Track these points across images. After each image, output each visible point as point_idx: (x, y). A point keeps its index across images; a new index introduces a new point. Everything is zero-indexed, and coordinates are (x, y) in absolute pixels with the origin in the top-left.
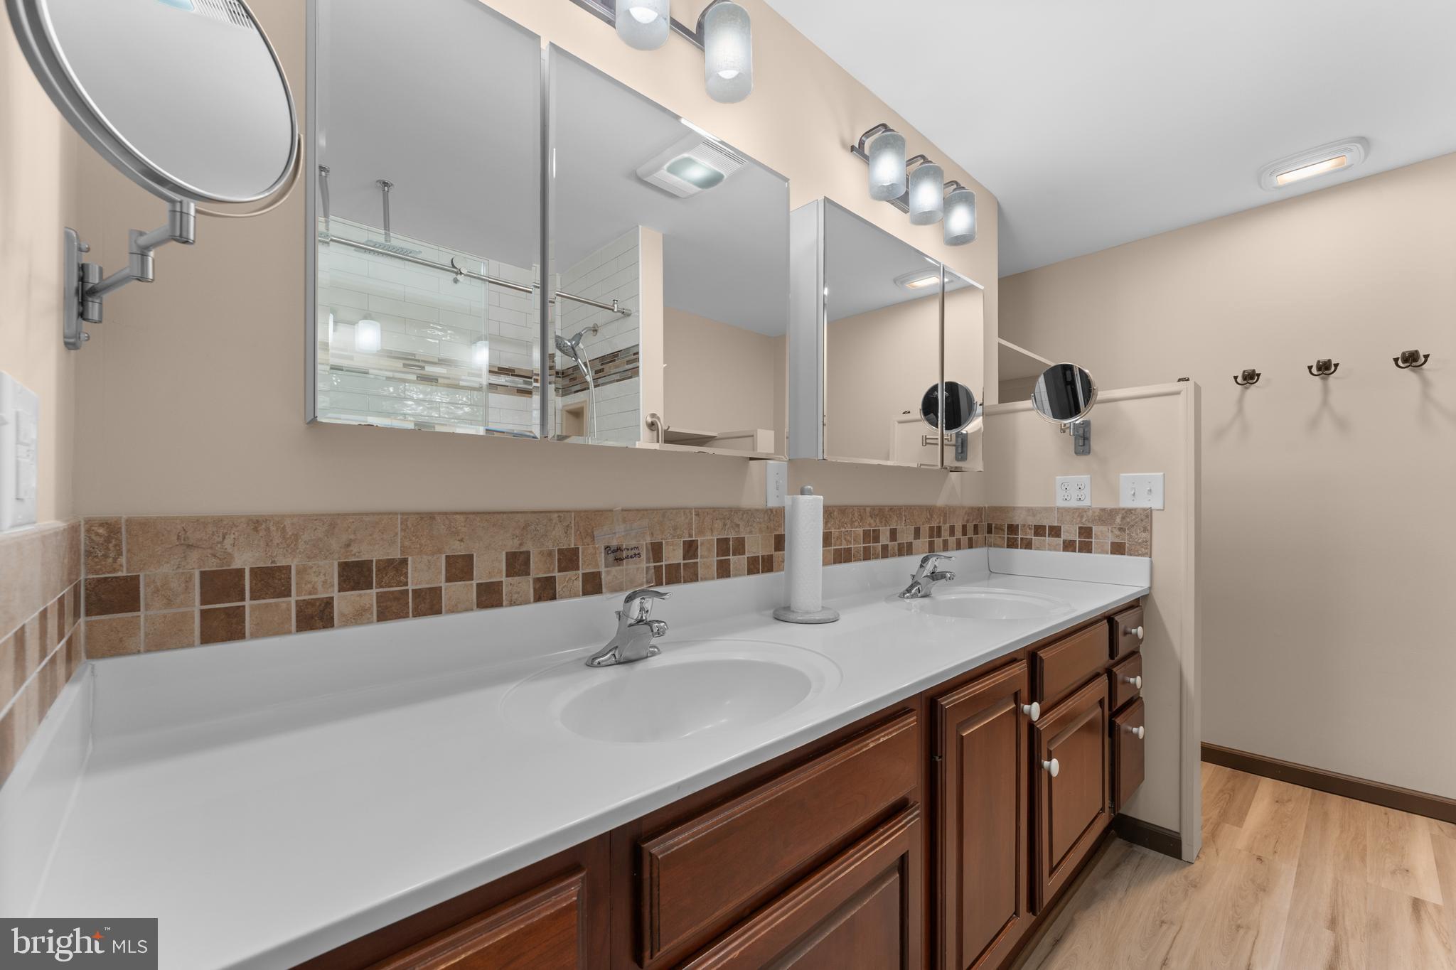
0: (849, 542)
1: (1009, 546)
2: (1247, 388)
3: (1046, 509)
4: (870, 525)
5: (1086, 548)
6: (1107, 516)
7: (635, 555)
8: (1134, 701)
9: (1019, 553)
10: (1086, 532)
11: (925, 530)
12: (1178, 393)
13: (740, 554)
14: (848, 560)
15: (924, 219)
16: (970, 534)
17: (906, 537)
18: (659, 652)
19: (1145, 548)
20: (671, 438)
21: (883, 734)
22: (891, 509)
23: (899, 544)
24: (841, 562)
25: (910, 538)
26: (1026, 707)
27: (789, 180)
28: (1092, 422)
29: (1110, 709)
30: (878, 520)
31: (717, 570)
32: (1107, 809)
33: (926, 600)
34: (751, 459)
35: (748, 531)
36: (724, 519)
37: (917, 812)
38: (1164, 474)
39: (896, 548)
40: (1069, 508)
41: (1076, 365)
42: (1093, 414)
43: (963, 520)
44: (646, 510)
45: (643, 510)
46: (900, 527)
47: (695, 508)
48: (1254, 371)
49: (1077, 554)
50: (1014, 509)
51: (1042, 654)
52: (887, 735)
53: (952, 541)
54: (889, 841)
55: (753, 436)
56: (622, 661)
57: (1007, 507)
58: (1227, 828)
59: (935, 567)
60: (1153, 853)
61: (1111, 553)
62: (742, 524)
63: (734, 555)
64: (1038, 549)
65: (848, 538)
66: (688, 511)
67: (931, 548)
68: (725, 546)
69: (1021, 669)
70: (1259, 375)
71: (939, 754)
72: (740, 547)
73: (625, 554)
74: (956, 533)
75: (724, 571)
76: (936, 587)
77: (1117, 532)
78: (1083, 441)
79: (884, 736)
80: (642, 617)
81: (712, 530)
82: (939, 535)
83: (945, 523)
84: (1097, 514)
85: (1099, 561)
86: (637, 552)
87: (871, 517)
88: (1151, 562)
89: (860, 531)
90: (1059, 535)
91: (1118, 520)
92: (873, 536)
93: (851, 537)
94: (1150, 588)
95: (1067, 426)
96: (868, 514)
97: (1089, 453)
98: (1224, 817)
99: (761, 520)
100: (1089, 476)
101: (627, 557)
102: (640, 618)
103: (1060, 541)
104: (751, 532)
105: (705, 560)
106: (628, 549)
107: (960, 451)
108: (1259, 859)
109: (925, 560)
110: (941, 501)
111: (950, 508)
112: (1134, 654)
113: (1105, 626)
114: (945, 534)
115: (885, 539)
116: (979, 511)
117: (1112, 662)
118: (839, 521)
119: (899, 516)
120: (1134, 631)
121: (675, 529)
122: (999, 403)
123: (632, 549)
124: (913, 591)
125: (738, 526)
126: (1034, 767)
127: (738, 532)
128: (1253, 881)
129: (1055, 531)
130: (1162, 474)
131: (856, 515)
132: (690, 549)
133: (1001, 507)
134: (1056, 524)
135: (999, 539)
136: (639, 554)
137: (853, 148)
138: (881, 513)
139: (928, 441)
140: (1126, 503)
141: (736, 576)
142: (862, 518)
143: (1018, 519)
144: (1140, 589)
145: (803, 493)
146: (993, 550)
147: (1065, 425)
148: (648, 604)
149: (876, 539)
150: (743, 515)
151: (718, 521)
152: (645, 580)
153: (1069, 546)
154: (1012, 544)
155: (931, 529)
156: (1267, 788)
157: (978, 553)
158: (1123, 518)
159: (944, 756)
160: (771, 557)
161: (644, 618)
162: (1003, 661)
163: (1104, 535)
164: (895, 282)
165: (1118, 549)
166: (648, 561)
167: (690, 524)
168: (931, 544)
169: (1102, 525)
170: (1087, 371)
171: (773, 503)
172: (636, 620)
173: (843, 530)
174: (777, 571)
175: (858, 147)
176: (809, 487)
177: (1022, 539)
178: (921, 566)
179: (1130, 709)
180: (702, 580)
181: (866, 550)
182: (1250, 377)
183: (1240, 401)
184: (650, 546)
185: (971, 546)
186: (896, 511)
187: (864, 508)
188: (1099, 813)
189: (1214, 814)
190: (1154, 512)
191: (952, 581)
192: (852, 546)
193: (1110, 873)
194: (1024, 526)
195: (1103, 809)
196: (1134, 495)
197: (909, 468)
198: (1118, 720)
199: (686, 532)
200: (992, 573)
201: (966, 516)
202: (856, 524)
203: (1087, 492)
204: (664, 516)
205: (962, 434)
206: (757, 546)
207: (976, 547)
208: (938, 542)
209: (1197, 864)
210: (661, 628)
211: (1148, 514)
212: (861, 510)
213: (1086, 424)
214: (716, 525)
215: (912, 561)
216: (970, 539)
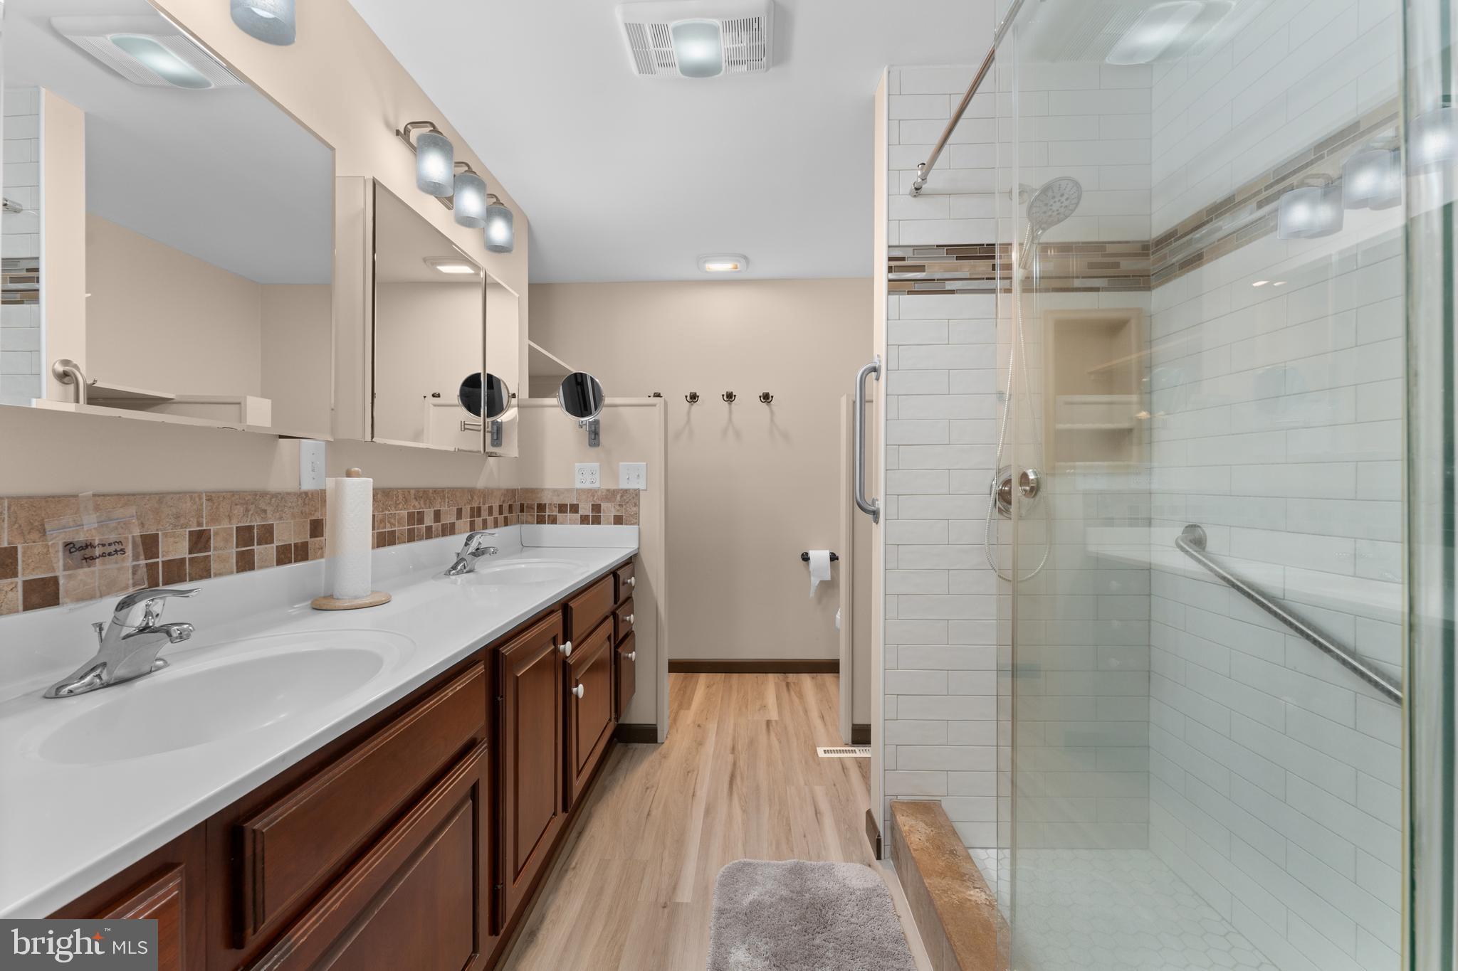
0: (392, 525)
1: (538, 523)
2: (692, 405)
3: (569, 491)
4: (414, 507)
5: (597, 521)
6: (611, 495)
7: (116, 551)
8: (629, 634)
9: (547, 528)
10: (596, 508)
11: (466, 510)
12: (654, 405)
13: (266, 543)
14: (392, 543)
15: (467, 222)
16: (506, 513)
17: (449, 518)
18: (166, 664)
19: (634, 519)
20: (97, 397)
21: (459, 683)
22: (435, 491)
23: (443, 525)
24: (384, 546)
25: (453, 519)
26: (562, 647)
27: (334, 149)
28: (601, 422)
29: (615, 643)
30: (422, 502)
31: (237, 562)
32: (613, 719)
33: (471, 575)
34: (281, 437)
35: (278, 517)
36: (247, 504)
37: (485, 745)
38: (647, 465)
39: (440, 529)
40: (585, 489)
41: (589, 373)
42: (601, 415)
43: (500, 500)
44: (134, 495)
45: (129, 495)
46: (444, 508)
47: (205, 492)
48: (696, 393)
49: (591, 526)
50: (543, 490)
51: (571, 604)
52: (461, 684)
53: (490, 520)
54: (464, 773)
55: (239, 404)
56: (112, 682)
57: (537, 489)
58: (682, 712)
59: (480, 543)
60: (640, 746)
61: (615, 524)
62: (269, 509)
63: (259, 544)
64: (561, 523)
65: (393, 521)
66: (196, 495)
67: (472, 528)
68: (248, 535)
69: (557, 617)
70: (698, 397)
71: (501, 695)
72: (267, 535)
73: (97, 552)
74: (494, 513)
75: (246, 563)
76: (479, 563)
77: (618, 508)
78: (594, 435)
79: (459, 685)
80: (148, 623)
81: (230, 517)
82: (479, 515)
83: (484, 504)
84: (604, 494)
85: (606, 530)
86: (118, 547)
87: (416, 498)
88: (639, 528)
89: (405, 513)
90: (577, 512)
91: (618, 498)
92: (417, 518)
93: (395, 519)
94: (638, 548)
95: (584, 423)
96: (413, 497)
97: (599, 445)
98: (681, 706)
99: (294, 504)
100: (598, 464)
101: (103, 555)
102: (145, 623)
103: (578, 516)
104: (281, 518)
105: (220, 552)
106: (103, 545)
107: (495, 438)
108: (699, 726)
109: (470, 538)
110: (481, 484)
111: (488, 490)
112: (629, 598)
113: (611, 578)
114: (485, 514)
115: (429, 520)
116: (512, 492)
117: (616, 606)
118: (383, 504)
119: (443, 498)
120: (629, 581)
121: (177, 517)
122: (530, 397)
123: (110, 544)
124: (459, 568)
125: (265, 511)
126: (567, 693)
127: (264, 519)
128: (695, 741)
129: (575, 509)
130: (645, 463)
131: (401, 497)
132: (200, 540)
133: (532, 489)
134: (575, 503)
135: (530, 517)
136: (122, 550)
137: (398, 133)
138: (425, 495)
139: (466, 427)
140: (624, 485)
141: (261, 567)
142: (406, 500)
143: (546, 499)
144: (632, 550)
145: (349, 475)
146: (525, 526)
147: (582, 422)
148: (157, 607)
149: (421, 521)
150: (271, 499)
151: (238, 507)
152: (131, 582)
153: (584, 520)
154: (541, 521)
155: (472, 509)
156: (703, 678)
157: (513, 530)
158: (622, 497)
159: (504, 696)
160: (305, 545)
161: (151, 624)
162: (545, 613)
163: (609, 510)
164: (425, 262)
165: (618, 520)
166: (136, 558)
167: (200, 510)
168: (472, 524)
169: (608, 502)
170: (597, 380)
171: (307, 485)
172: (138, 628)
173: (387, 512)
174: (313, 559)
175: (403, 132)
176: (357, 469)
177: (549, 515)
178: (466, 544)
179: (628, 639)
180: (216, 575)
181: (411, 532)
182: (694, 397)
183: (689, 413)
184: (139, 540)
185: (506, 524)
186: (439, 493)
187: (409, 490)
188: (608, 723)
189: (675, 706)
190: (641, 492)
191: (493, 556)
192: (396, 529)
193: (614, 769)
194: (551, 504)
195: (610, 720)
196: (628, 479)
197: (446, 451)
198: (619, 650)
199: (194, 521)
200: (524, 547)
201: (502, 497)
202: (400, 506)
203: (597, 476)
204: (160, 501)
205: (497, 422)
206: (286, 533)
207: (511, 525)
208: (478, 521)
209: (667, 743)
210: (185, 630)
211: (637, 493)
212: (406, 492)
213: (596, 423)
214: (236, 512)
215: (457, 541)
216: (506, 518)
